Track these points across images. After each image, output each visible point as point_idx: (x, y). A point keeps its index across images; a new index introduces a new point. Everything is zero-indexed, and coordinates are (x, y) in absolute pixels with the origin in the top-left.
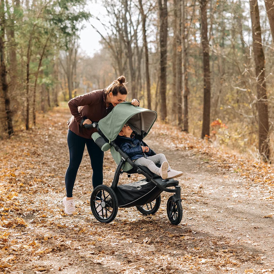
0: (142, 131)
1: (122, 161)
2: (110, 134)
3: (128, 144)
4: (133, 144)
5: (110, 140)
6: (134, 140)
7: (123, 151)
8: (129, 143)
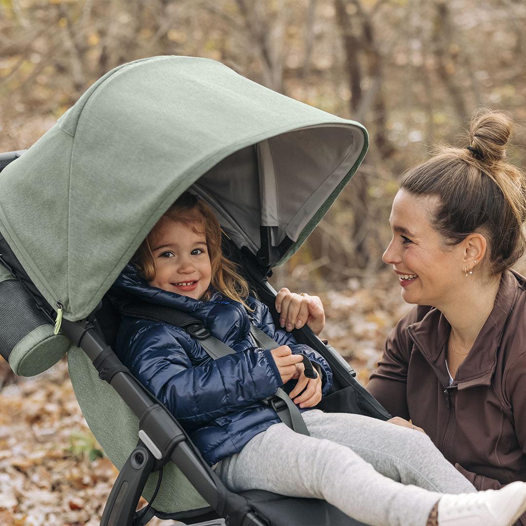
0: (264, 232)
1: (139, 458)
2: (60, 268)
3: (182, 335)
4: (211, 334)
5: (59, 312)
6: (214, 313)
7: (145, 385)
8: (185, 328)
